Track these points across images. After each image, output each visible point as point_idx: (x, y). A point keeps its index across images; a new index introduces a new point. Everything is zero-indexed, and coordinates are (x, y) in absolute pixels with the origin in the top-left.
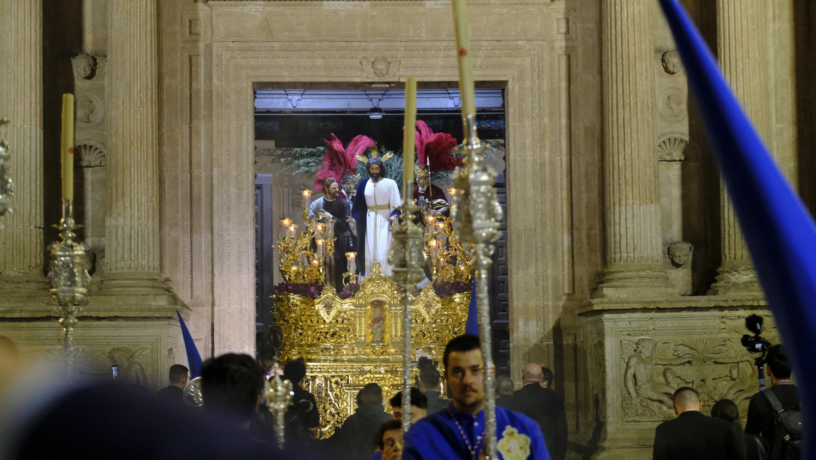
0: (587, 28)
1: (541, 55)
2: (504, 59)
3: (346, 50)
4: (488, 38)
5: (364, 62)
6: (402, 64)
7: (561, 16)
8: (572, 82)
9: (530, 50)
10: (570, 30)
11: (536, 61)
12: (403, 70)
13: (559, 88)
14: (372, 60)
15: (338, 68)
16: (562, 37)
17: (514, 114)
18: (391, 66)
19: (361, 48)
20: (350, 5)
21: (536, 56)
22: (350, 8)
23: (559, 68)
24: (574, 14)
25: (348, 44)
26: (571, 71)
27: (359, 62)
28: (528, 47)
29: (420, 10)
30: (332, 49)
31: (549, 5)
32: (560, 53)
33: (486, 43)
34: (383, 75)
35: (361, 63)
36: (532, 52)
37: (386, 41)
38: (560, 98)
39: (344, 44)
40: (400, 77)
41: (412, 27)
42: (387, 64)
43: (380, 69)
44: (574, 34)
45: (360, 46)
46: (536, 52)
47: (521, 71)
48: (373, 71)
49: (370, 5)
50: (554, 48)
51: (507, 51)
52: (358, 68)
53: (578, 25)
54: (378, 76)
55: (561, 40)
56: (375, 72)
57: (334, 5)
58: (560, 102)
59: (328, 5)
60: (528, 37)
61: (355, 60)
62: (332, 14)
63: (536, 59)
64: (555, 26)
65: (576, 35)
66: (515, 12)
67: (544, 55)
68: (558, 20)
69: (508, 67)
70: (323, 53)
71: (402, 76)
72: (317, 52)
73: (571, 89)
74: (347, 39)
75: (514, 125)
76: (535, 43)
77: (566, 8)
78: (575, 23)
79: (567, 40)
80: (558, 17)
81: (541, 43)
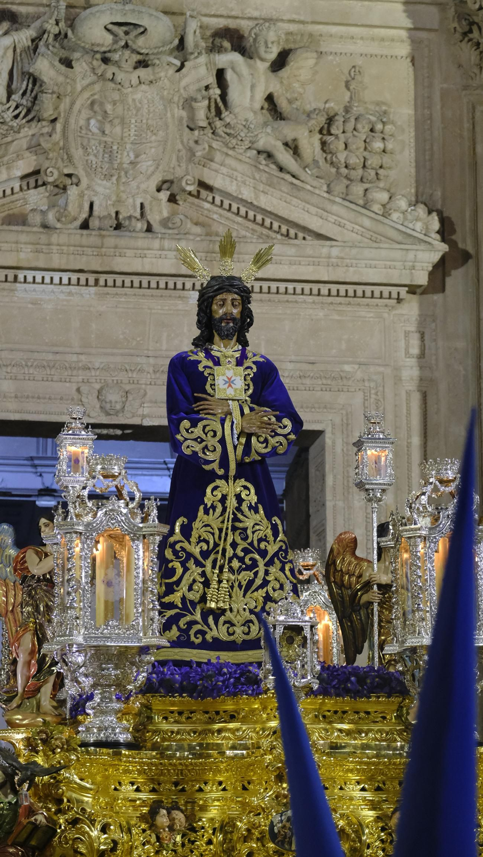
0: (456, 349)
1: (381, 389)
2: (319, 393)
3: (53, 367)
4: (293, 358)
5: (84, 389)
6: (147, 398)
7: (412, 327)
8: (429, 438)
9: (364, 381)
10: (426, 351)
11: (372, 400)
12: (149, 405)
13: (409, 445)
14: (97, 386)
15: (39, 398)
16: (413, 362)
17: (334, 488)
18: (130, 398)
19: (80, 365)
20: (62, 292)
21: (373, 392)
22: (62, 297)
23: (409, 413)
24: (434, 324)
25: (58, 357)
26: (428, 420)
27: (75, 388)
28: (359, 375)
29: (180, 307)
30: (29, 364)
31: (393, 307)
32: (410, 388)
33: (290, 366)
34: (117, 413)
35: (78, 390)
36: (367, 384)
37: (122, 355)
38: (409, 463)
39: (51, 357)
40: (144, 417)
41: (165, 335)
42: (124, 394)
43: (111, 402)
44: (434, 357)
45: (78, 362)
46: (372, 385)
47: (347, 414)
48: (98, 406)
49: (96, 294)
50: (400, 380)
51: (325, 382)
52: (73, 399)
53: (440, 343)
54: (108, 414)
55: (412, 367)
56: (101, 407)
57: (34, 290)
58: (409, 470)
59: (25, 290)
60: (358, 360)
61: (68, 385)
62: (30, 306)
63: (373, 396)
64: (402, 344)
65: (437, 360)
66: (337, 317)
67: (386, 390)
68: (407, 334)
69: (325, 407)
70: (15, 370)
71: (149, 416)
72: (4, 369)
73: (428, 448)
74: (55, 349)
75: (334, 506)
76: (372, 369)
77: (420, 315)
78: (435, 340)
79: (421, 368)
80: (408, 329)
81: (382, 369)
